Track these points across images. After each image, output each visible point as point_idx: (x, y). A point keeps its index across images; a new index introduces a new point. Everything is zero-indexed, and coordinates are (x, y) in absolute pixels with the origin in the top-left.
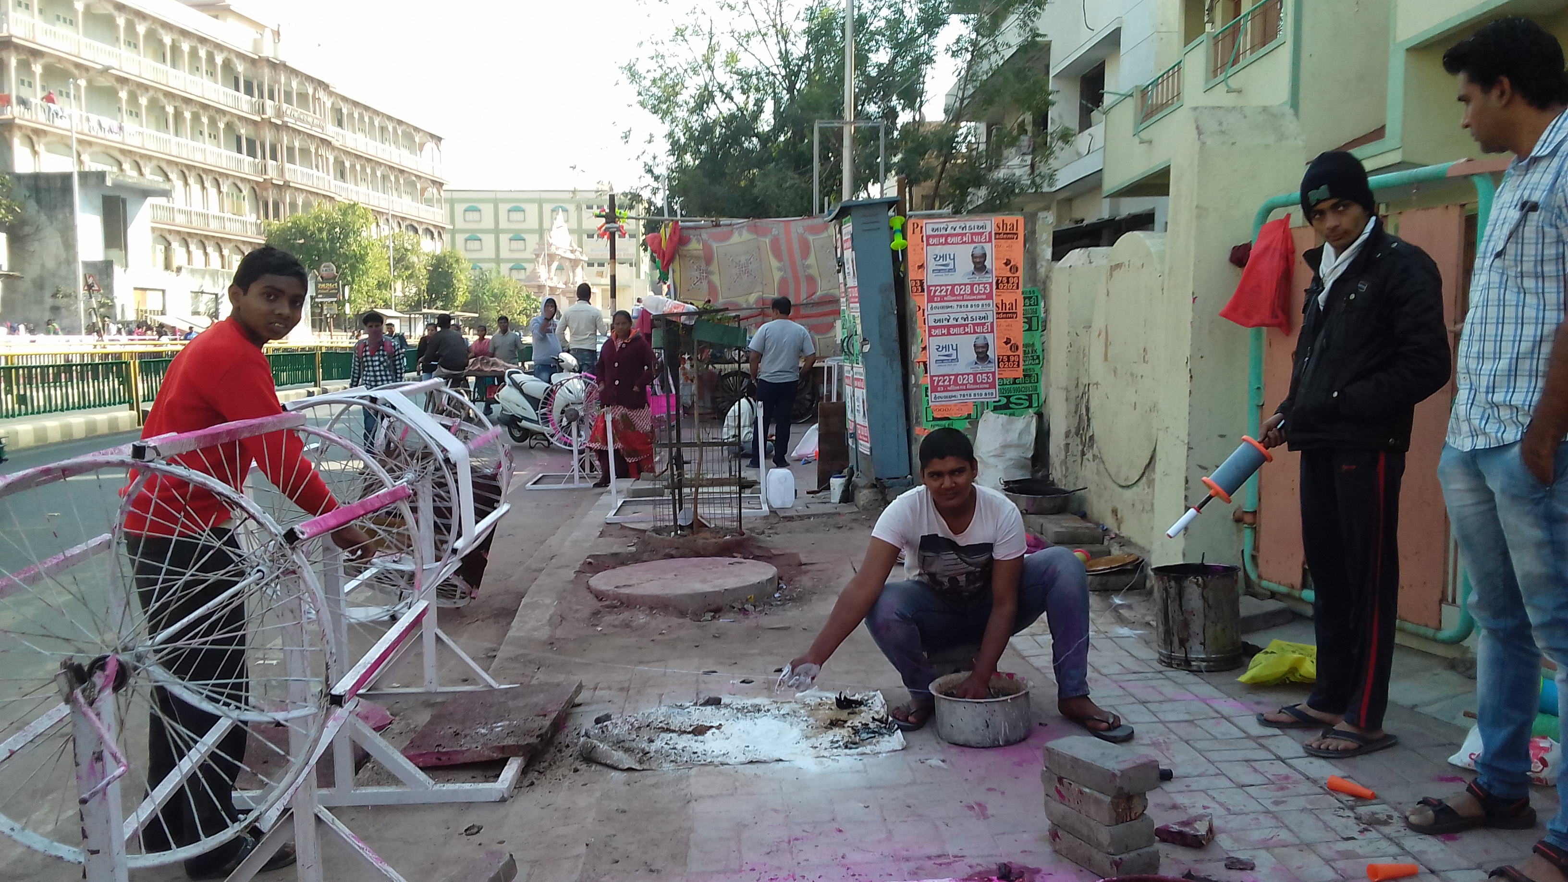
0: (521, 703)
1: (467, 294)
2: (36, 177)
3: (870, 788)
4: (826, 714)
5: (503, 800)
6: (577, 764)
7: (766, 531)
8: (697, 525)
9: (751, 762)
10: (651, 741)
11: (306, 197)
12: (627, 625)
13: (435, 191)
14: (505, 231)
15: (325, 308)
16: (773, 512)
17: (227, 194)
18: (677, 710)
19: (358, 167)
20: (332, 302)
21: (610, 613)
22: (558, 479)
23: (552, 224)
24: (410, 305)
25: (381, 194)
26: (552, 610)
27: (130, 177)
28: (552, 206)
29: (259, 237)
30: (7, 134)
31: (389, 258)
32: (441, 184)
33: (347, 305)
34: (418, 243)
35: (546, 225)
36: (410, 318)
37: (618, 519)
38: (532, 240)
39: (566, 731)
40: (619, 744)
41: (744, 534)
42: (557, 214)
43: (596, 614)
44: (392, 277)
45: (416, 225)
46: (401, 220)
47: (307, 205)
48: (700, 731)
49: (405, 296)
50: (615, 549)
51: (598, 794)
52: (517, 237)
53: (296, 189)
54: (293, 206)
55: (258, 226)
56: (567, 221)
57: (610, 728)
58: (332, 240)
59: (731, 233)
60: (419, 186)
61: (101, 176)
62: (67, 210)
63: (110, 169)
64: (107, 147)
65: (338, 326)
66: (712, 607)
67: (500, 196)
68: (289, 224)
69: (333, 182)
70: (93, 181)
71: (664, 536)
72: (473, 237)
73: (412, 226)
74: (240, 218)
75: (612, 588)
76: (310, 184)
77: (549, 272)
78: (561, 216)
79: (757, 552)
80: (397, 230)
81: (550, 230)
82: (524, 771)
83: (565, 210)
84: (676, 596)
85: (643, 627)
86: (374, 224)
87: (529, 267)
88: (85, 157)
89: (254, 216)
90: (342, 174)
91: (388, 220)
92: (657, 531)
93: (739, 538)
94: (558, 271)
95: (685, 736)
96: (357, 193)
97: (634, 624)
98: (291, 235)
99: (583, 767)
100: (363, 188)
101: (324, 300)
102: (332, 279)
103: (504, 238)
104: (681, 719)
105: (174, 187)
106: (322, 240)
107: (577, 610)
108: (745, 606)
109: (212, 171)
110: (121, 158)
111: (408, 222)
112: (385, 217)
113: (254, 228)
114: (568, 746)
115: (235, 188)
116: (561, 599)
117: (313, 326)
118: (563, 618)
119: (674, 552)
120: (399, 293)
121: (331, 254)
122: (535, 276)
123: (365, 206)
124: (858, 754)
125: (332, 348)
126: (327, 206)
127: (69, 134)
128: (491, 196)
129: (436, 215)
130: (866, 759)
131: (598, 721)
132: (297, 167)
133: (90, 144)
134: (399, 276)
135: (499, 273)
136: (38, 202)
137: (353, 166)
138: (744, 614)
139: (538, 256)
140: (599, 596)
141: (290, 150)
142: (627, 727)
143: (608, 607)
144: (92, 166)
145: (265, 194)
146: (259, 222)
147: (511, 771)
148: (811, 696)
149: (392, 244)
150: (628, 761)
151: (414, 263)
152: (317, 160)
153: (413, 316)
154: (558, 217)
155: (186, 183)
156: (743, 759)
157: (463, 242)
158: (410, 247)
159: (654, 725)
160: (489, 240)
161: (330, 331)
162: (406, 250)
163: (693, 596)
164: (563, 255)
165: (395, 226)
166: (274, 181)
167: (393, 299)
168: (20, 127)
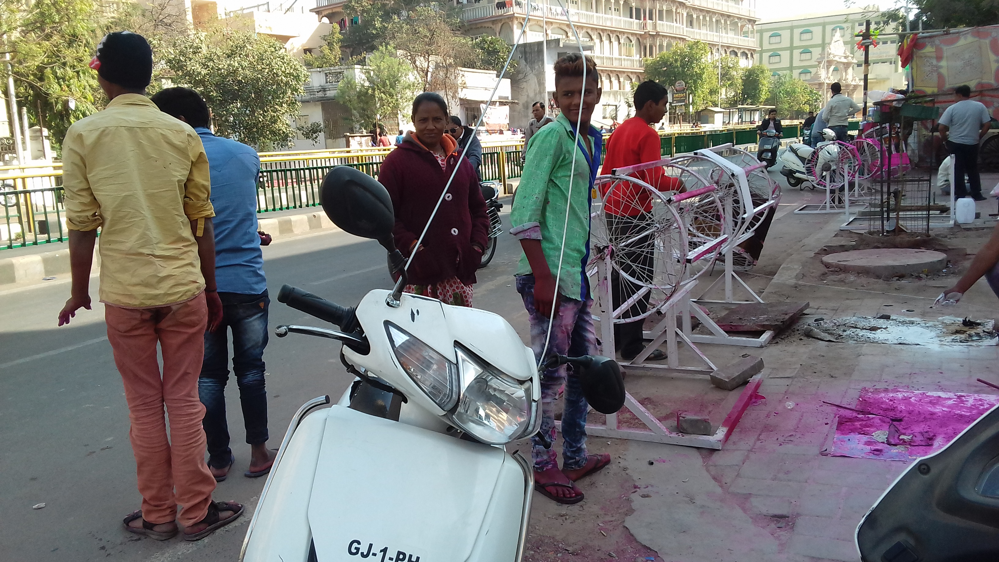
0: (774, 309)
1: (768, 93)
2: (525, 45)
3: (968, 359)
4: (954, 328)
5: (762, 347)
6: (802, 337)
7: (948, 236)
8: (898, 231)
9: (900, 344)
10: (844, 331)
11: (669, 40)
12: (842, 281)
13: (750, 26)
14: (798, 48)
15: (677, 109)
16: (957, 225)
17: (624, 44)
18: (862, 320)
19: (701, 17)
20: (681, 105)
21: (832, 274)
22: (816, 207)
23: (832, 39)
24: (730, 104)
25: (715, 33)
26: (798, 271)
27: (572, 41)
28: (833, 26)
29: (641, 68)
30: (510, 23)
31: (718, 74)
32: (755, 21)
33: (691, 106)
34: (737, 62)
35: (827, 41)
36: (730, 112)
37: (849, 227)
38: (816, 52)
39: (799, 324)
40: (826, 331)
41: (930, 236)
42: (836, 32)
43: (824, 274)
44: (719, 86)
45: (736, 50)
46: (726, 47)
47: (669, 45)
48: (873, 329)
49: (727, 98)
50: (843, 243)
51: (811, 349)
52: (806, 51)
53: (663, 36)
54: (661, 47)
55: (640, 62)
56: (842, 36)
57: (822, 324)
58: (683, 66)
59: (958, 39)
60: (739, 25)
61: (558, 41)
62: (540, 63)
63: (562, 37)
64: (560, 24)
65: (684, 120)
66: (898, 274)
67: (795, 24)
68: (658, 59)
69: (685, 29)
70: (553, 45)
71: (876, 236)
72: (775, 54)
73: (734, 51)
74: (630, 58)
75: (836, 262)
76: (671, 32)
77: (828, 73)
78: (838, 34)
79: (937, 247)
80: (724, 55)
81: (830, 44)
82: (774, 338)
83: (842, 29)
84: (875, 267)
85: (852, 282)
86: (710, 53)
87: (813, 70)
88: (549, 32)
89: (638, 56)
90: (691, 23)
91: (718, 49)
92: (870, 233)
93: (926, 238)
94: (835, 72)
95: (864, 331)
96: (700, 34)
97: (847, 281)
98: (659, 65)
99: (805, 338)
100: (703, 31)
101: (677, 104)
102: (683, 91)
103: (796, 52)
104: (865, 324)
105: (595, 44)
106: (677, 67)
107: (813, 272)
108: (920, 275)
109: (615, 31)
110: (567, 30)
111: (731, 49)
112: (717, 47)
113: (638, 63)
114: (798, 330)
115: (628, 40)
116: (804, 266)
117: (670, 121)
118: (804, 275)
119: (880, 245)
120: (723, 96)
121: (683, 76)
122: (817, 76)
123: (704, 42)
124: (967, 345)
125: (681, 133)
126: (681, 45)
127: (542, 19)
128: (789, 24)
129: (751, 42)
130: (971, 348)
131: (816, 321)
132: (665, 22)
133: (552, 23)
134: (724, 85)
135: (791, 77)
136: (526, 60)
137: (698, 17)
138: (919, 279)
139: (820, 63)
140: (827, 265)
141: (661, 12)
142: (832, 324)
143: (832, 271)
144: (553, 36)
145: (645, 41)
146: (641, 59)
147: (766, 336)
148: (948, 319)
149: (721, 65)
150: (829, 338)
151: (734, 75)
152: (676, 16)
153: (731, 110)
154: (836, 34)
155: (601, 40)
156: (896, 342)
157: (768, 57)
158: (732, 66)
159: (848, 325)
160: (785, 55)
161: (680, 123)
162: (729, 68)
163: (886, 268)
164: (839, 60)
165: (723, 52)
166: (650, 33)
167: (719, 100)
168: (517, 18)
